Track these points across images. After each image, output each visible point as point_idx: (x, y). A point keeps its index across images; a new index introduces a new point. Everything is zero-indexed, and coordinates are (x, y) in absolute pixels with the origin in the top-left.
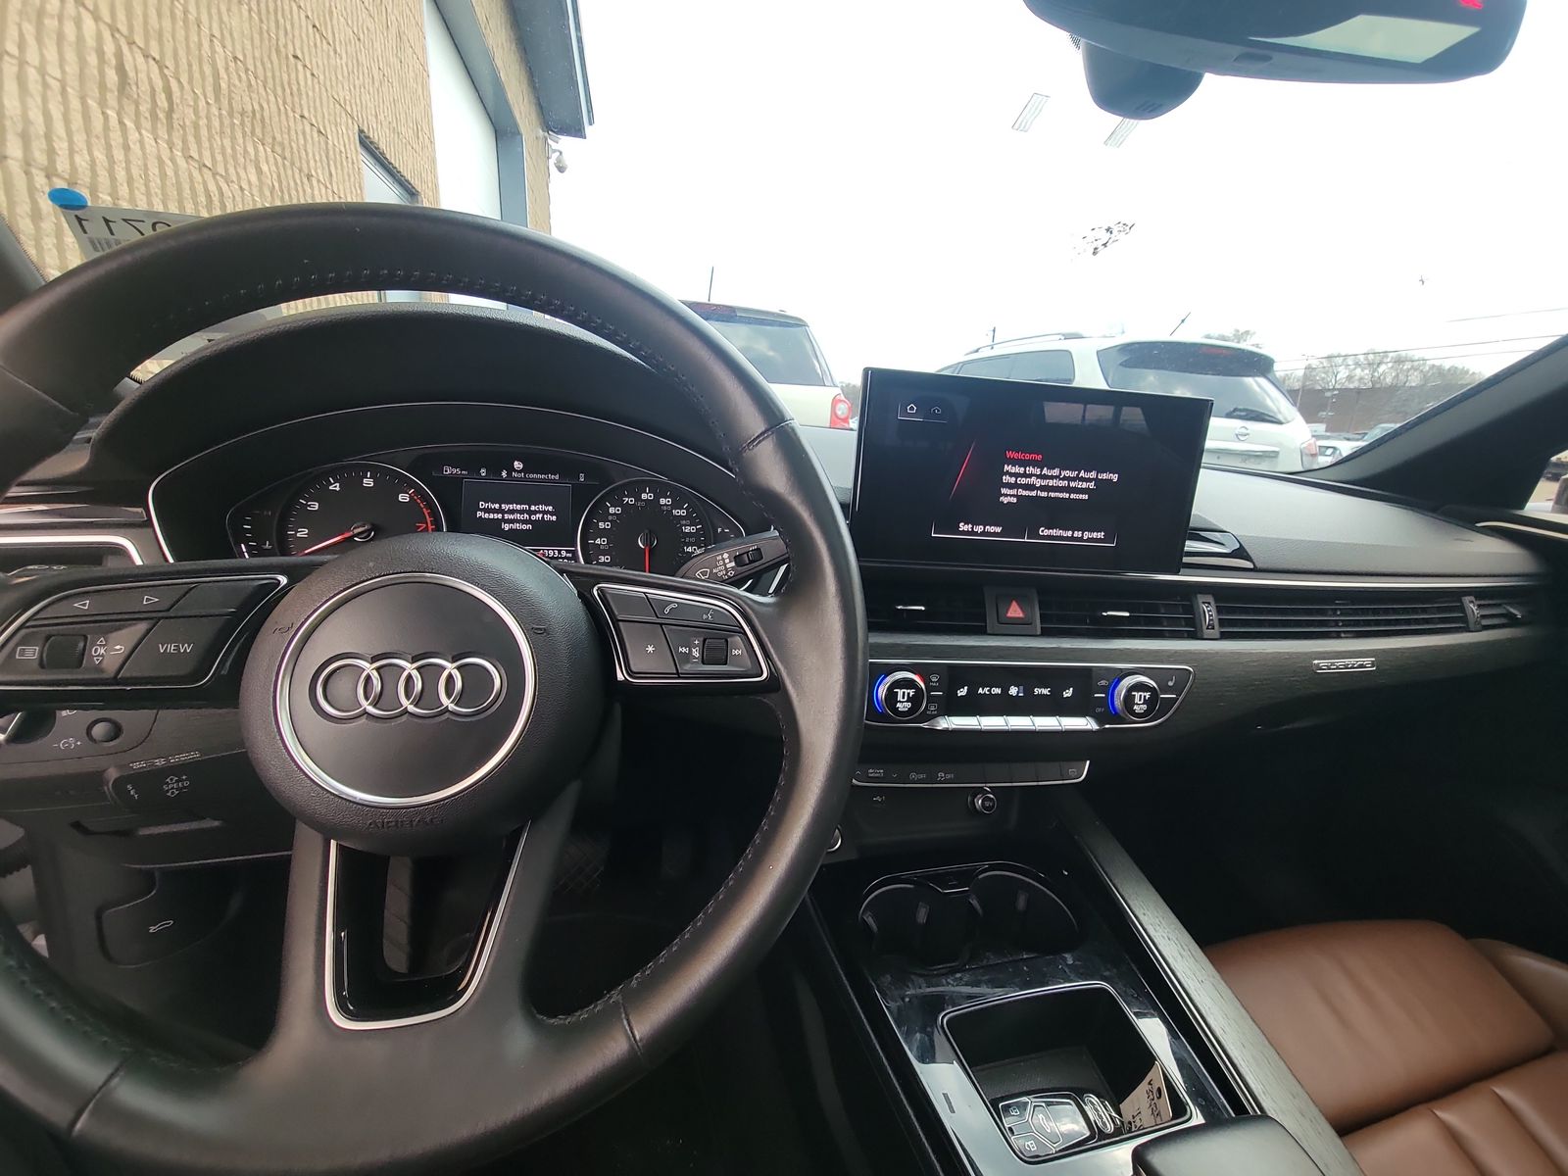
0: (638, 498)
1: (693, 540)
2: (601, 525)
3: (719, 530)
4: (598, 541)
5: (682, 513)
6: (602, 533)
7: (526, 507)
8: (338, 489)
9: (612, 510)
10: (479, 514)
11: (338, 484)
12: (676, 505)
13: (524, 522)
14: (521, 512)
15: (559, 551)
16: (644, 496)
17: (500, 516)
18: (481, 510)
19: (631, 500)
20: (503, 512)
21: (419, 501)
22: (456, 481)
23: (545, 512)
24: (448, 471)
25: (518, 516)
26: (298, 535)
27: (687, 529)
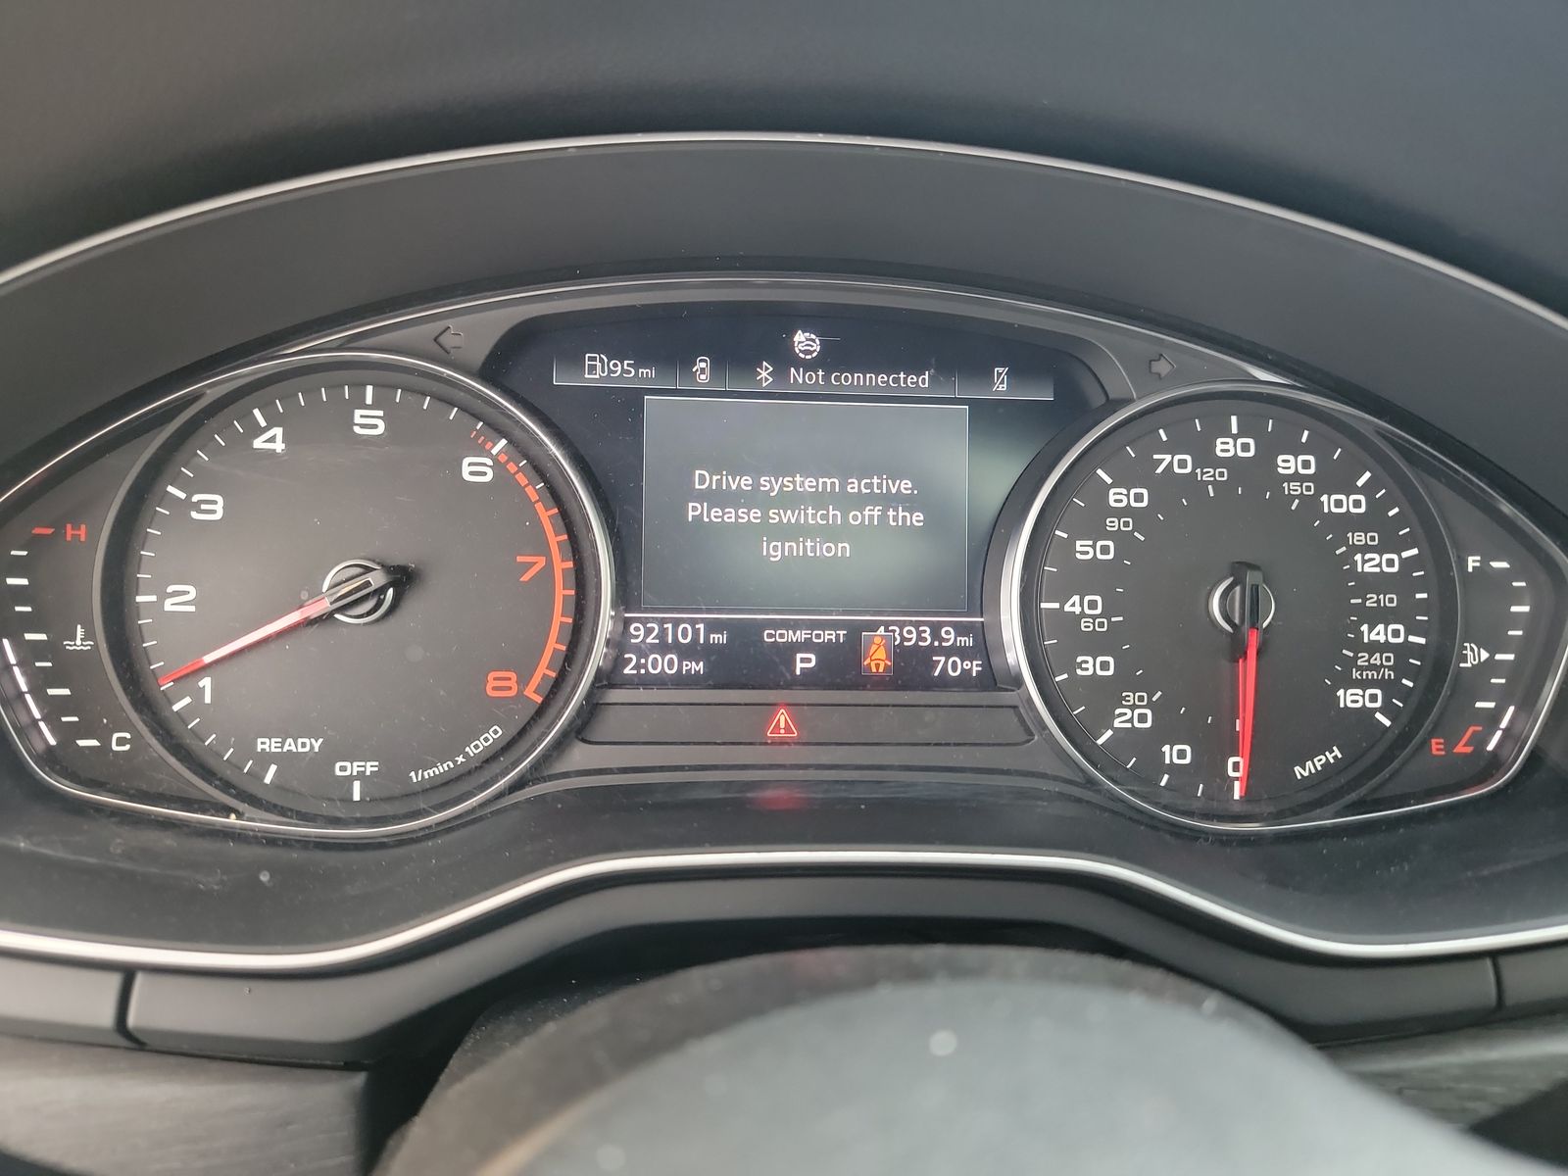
0: (1205, 457)
1: (1390, 600)
2: (1084, 550)
3: (1473, 562)
4: (1073, 605)
5: (1353, 504)
6: (1089, 578)
7: (830, 482)
8: (279, 446)
9: (1117, 497)
10: (693, 510)
11: (278, 431)
12: (1332, 479)
13: (830, 533)
14: (819, 500)
15: (936, 629)
16: (1224, 447)
17: (755, 515)
18: (701, 497)
19: (1180, 463)
20: (764, 501)
21: (522, 479)
22: (627, 405)
23: (888, 500)
24: (601, 371)
25: (811, 516)
26: (169, 605)
27: (1370, 564)
